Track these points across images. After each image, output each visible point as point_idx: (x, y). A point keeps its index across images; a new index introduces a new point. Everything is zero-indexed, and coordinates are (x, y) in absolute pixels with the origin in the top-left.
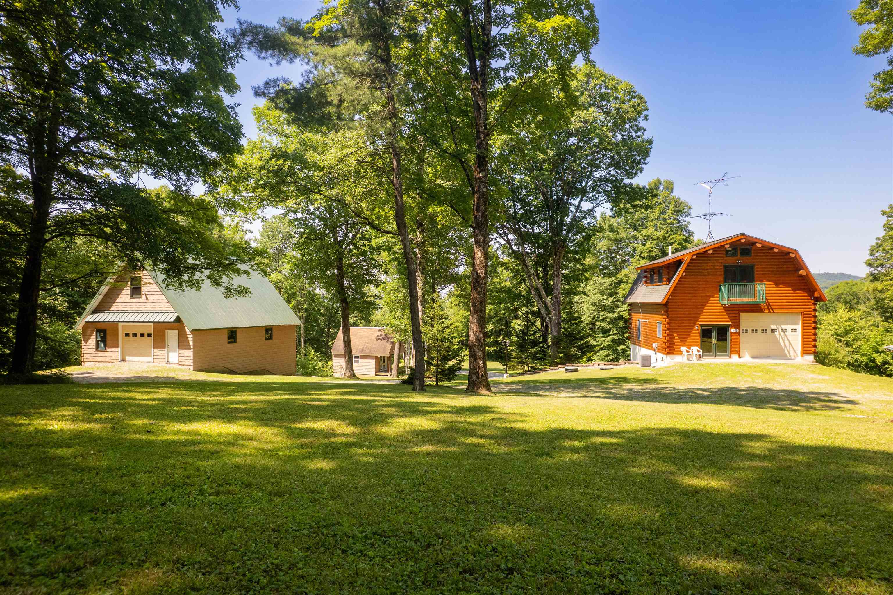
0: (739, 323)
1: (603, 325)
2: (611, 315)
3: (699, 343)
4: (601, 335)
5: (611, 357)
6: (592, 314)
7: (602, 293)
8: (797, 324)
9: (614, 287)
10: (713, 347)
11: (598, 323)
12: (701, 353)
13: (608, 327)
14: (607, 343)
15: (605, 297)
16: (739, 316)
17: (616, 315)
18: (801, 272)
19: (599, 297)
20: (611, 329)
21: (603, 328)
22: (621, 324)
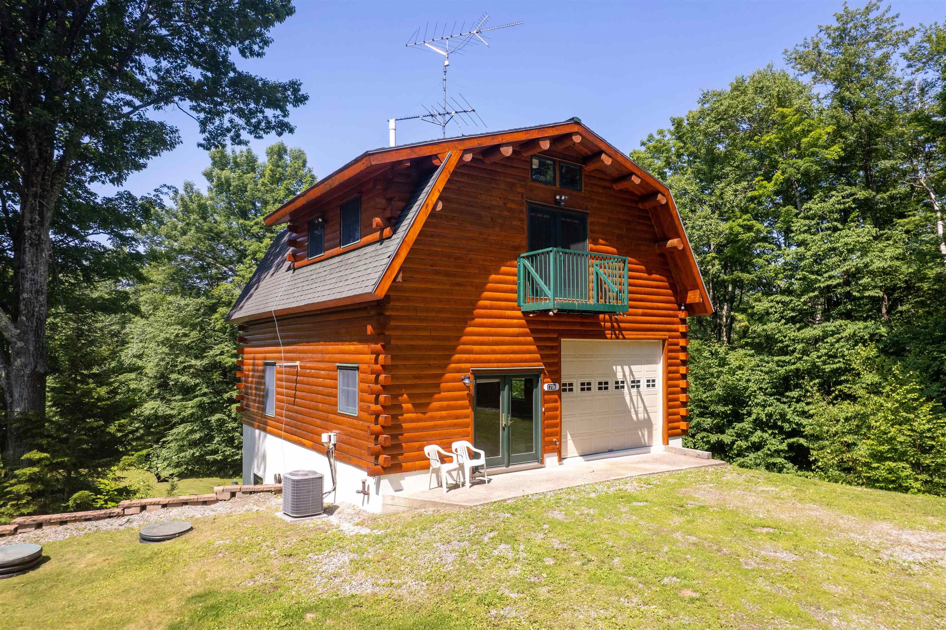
0: (558, 364)
1: (183, 379)
2: (198, 363)
3: (470, 429)
4: (180, 397)
5: (197, 436)
6: (163, 359)
7: (182, 323)
8: (652, 361)
9: (204, 314)
10: (503, 435)
11: (173, 376)
12: (482, 461)
13: (192, 382)
14: (189, 411)
15: (186, 330)
16: (558, 348)
17: (205, 362)
18: (672, 242)
19: (177, 330)
20: (197, 385)
21: (183, 383)
22: (216, 376)
